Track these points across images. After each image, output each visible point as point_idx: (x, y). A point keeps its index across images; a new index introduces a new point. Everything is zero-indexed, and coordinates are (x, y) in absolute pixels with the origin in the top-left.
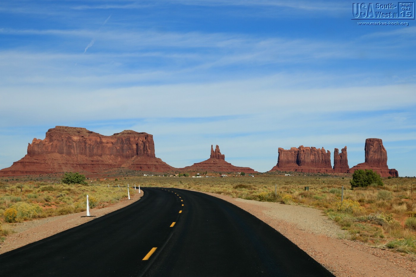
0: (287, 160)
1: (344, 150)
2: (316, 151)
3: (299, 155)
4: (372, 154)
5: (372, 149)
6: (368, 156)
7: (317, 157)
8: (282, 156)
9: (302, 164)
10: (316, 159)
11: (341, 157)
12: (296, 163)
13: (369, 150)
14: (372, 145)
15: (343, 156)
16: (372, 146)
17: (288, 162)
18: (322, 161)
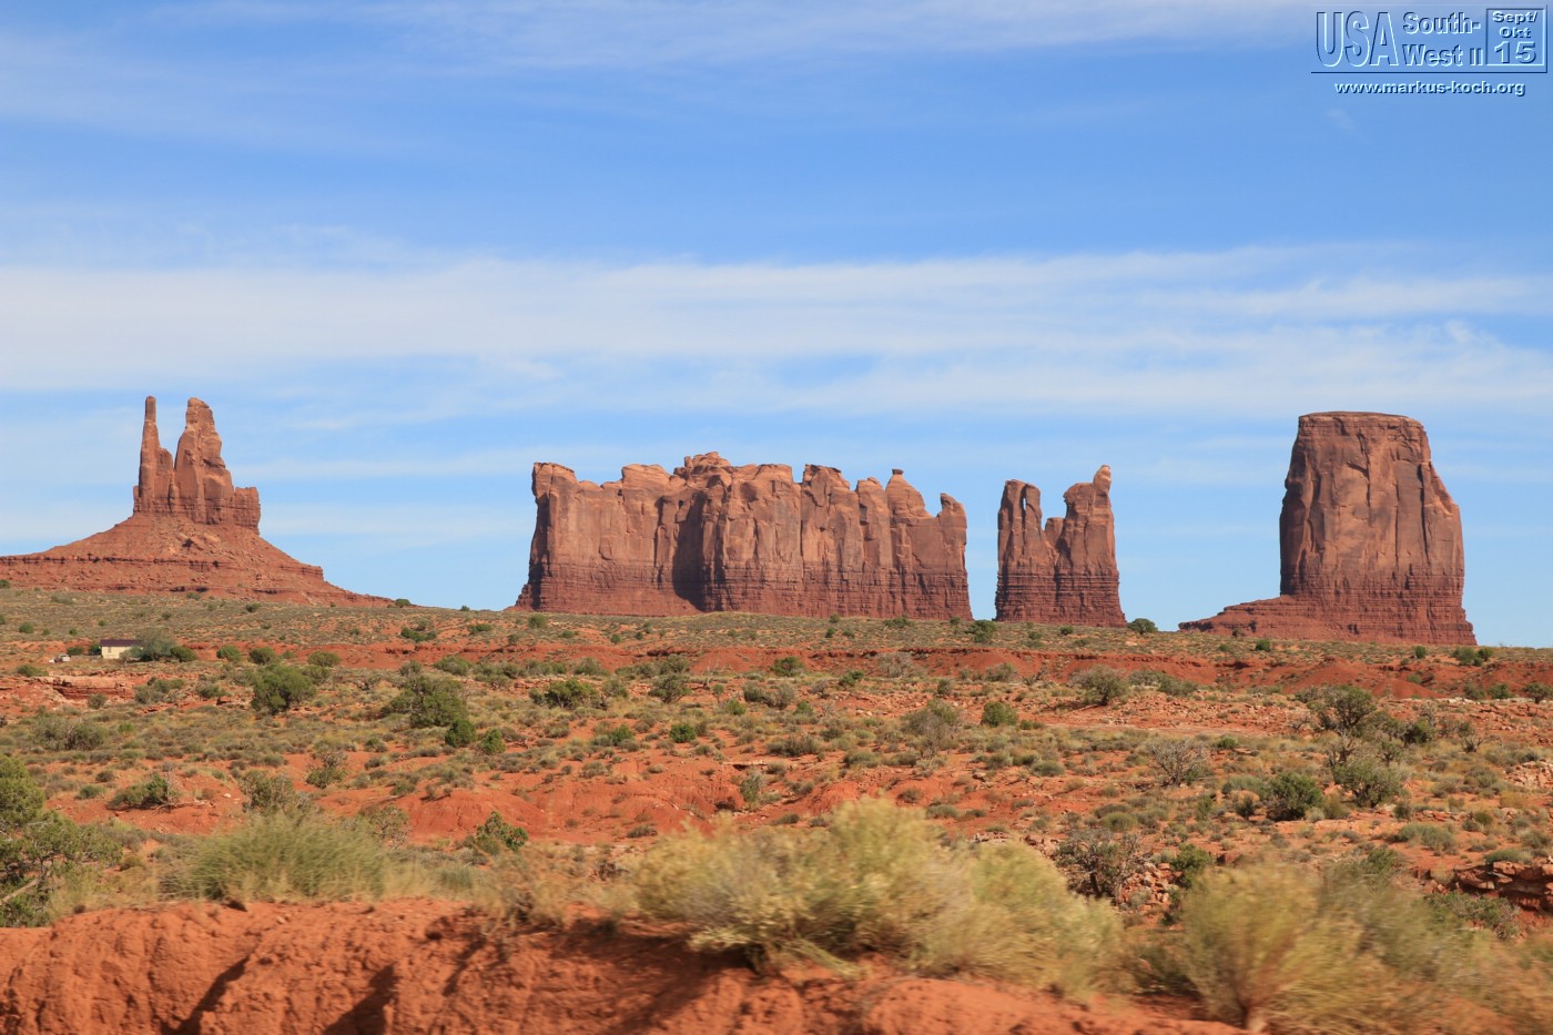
0: (599, 561)
1: (1089, 499)
2: (848, 498)
3: (709, 527)
4: (1351, 534)
5: (1358, 495)
6: (1319, 549)
7: (854, 542)
8: (572, 527)
9: (737, 597)
10: (849, 563)
11: (1062, 546)
12: (667, 585)
13: (1334, 503)
14: (1353, 466)
15: (1078, 542)
16: (1357, 473)
17: (608, 580)
18: (898, 580)
